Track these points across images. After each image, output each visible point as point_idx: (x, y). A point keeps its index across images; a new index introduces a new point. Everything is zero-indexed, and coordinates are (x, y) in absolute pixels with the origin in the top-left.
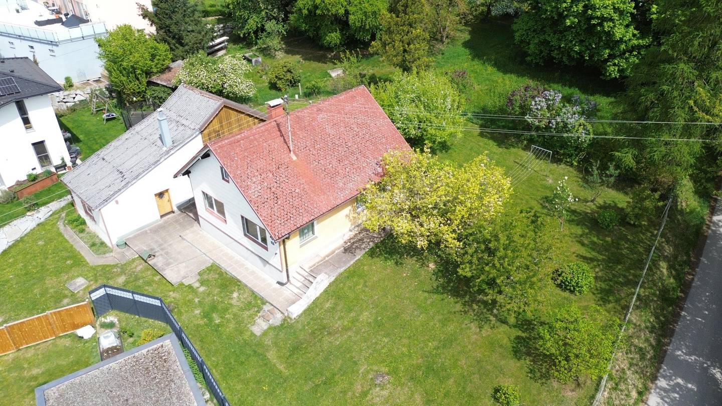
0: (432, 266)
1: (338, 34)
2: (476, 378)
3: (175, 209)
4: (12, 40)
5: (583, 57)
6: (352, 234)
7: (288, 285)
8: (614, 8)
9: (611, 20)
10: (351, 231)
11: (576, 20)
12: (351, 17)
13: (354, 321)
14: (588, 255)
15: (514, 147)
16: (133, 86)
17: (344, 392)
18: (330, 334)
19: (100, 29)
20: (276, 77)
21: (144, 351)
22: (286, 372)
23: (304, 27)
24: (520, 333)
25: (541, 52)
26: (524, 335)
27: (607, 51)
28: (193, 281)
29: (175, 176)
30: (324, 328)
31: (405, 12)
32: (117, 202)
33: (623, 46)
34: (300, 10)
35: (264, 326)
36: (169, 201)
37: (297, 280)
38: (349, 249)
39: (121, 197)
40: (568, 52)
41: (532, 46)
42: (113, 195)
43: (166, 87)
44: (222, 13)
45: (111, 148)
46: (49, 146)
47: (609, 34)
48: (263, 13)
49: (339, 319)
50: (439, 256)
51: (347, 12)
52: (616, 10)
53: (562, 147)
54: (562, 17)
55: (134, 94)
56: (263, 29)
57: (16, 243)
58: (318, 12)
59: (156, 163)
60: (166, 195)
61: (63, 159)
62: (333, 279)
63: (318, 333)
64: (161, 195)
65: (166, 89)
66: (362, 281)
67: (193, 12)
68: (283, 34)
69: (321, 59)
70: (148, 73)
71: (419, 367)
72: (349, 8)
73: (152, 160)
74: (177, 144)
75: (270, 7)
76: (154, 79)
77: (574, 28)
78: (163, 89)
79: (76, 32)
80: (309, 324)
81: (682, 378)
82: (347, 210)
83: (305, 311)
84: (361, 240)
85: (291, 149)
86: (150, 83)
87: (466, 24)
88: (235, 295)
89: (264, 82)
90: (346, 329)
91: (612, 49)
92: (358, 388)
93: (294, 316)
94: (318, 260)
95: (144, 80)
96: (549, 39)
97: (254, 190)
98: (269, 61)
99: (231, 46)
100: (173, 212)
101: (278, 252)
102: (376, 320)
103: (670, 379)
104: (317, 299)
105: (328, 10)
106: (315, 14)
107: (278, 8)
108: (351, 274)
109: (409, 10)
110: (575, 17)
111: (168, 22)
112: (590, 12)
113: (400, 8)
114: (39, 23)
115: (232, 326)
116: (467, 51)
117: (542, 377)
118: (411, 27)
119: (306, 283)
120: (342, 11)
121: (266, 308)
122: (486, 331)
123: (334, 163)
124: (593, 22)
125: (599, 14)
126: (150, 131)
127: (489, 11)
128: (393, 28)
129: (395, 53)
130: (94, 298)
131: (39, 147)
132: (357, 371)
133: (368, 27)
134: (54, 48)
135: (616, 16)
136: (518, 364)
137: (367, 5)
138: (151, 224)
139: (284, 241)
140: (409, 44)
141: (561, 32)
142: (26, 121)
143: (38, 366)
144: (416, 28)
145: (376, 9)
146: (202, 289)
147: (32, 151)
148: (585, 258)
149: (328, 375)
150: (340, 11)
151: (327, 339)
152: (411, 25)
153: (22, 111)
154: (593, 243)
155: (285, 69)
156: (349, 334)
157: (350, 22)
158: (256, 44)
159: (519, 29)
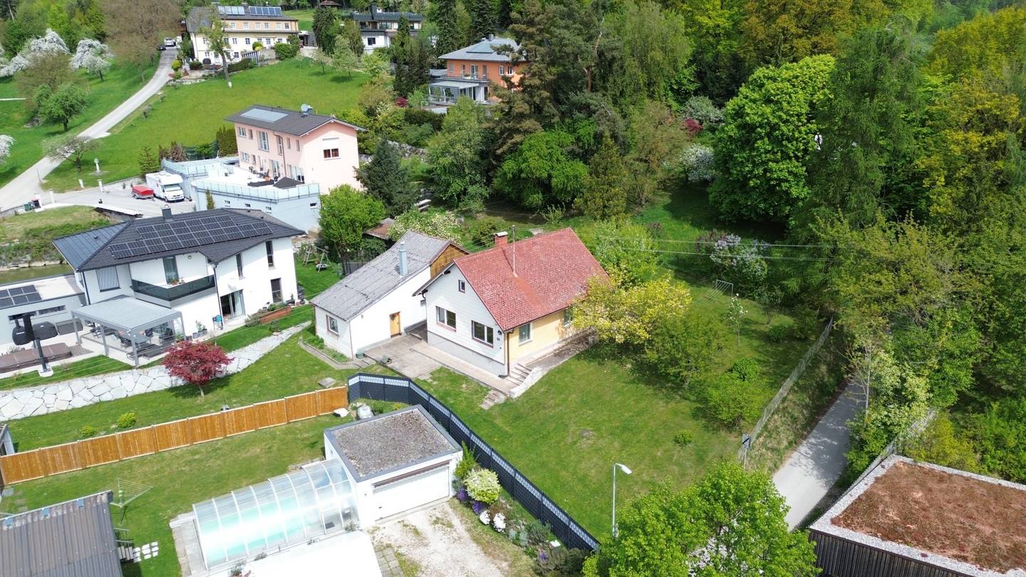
0: (629, 366)
1: (541, 196)
2: (662, 432)
3: (402, 331)
4: (228, 199)
5: (768, 213)
6: (560, 345)
7: (508, 378)
8: (789, 172)
9: (787, 181)
10: (558, 343)
11: (758, 181)
12: (554, 181)
13: (564, 400)
14: (761, 358)
15: (704, 286)
16: (350, 238)
17: (558, 442)
18: (544, 408)
19: (314, 190)
20: (481, 233)
21: (400, 414)
22: (511, 432)
23: (507, 189)
24: (699, 405)
25: (733, 210)
26: (702, 406)
27: (788, 208)
28: (427, 377)
29: (414, 295)
30: (540, 404)
31: (605, 174)
32: (362, 316)
33: (800, 204)
34: (505, 174)
35: (491, 404)
36: (399, 323)
37: (515, 374)
38: (559, 354)
39: (366, 313)
40: (754, 208)
41: (723, 206)
42: (361, 310)
43: (380, 239)
44: (422, 178)
45: (352, 278)
46: (283, 284)
47: (787, 193)
48: (467, 178)
49: (552, 398)
50: (635, 360)
51: (550, 176)
52: (790, 173)
53: (744, 283)
54: (747, 179)
55: (348, 245)
56: (465, 192)
57: (265, 357)
58: (523, 175)
59: (394, 287)
60: (397, 318)
61: (292, 296)
62: (545, 373)
63: (535, 407)
64: (393, 316)
65: (380, 241)
66: (570, 375)
67: (403, 175)
68: (486, 197)
69: (523, 220)
70: (365, 227)
71: (617, 428)
72: (552, 172)
73: (391, 285)
74: (412, 274)
75: (473, 172)
76: (369, 232)
77: (757, 188)
78: (376, 241)
79: (293, 192)
80: (527, 402)
81: (829, 438)
82: (557, 323)
83: (524, 394)
84: (569, 349)
85: (514, 268)
86: (366, 236)
87: (665, 189)
88: (464, 386)
89: (467, 239)
90: (558, 405)
91: (792, 206)
92: (570, 440)
93: (515, 396)
94: (532, 360)
95: (361, 233)
96: (737, 198)
97: (488, 294)
98: (470, 222)
99: (432, 208)
100: (400, 334)
101: (503, 347)
102: (582, 401)
103: (819, 438)
104: (533, 386)
105: (532, 173)
106: (520, 177)
107: (481, 174)
108: (559, 370)
109: (608, 171)
110: (758, 178)
111: (380, 184)
112: (768, 175)
113: (601, 171)
114: (251, 184)
115: (464, 404)
116: (667, 213)
117: (713, 430)
118: (610, 186)
119: (524, 375)
120: (545, 175)
121: (491, 392)
122: (672, 405)
123: (547, 281)
124: (772, 183)
125: (775, 176)
126: (385, 265)
127: (687, 177)
128: (594, 186)
129: (596, 207)
130: (350, 384)
131: (276, 283)
132: (568, 431)
133: (569, 189)
134: (272, 206)
135: (791, 178)
136: (695, 423)
137: (569, 169)
138: (383, 341)
139: (508, 334)
140: (608, 201)
141: (748, 193)
142: (270, 260)
143: (307, 432)
144: (614, 187)
145: (577, 173)
146: (435, 383)
147: (269, 286)
148: (759, 361)
149: (544, 433)
150: (543, 175)
151: (542, 412)
152: (610, 184)
153: (270, 250)
154: (768, 351)
155: (490, 226)
156: (561, 408)
157: (553, 184)
158: (457, 207)
159: (713, 192)
